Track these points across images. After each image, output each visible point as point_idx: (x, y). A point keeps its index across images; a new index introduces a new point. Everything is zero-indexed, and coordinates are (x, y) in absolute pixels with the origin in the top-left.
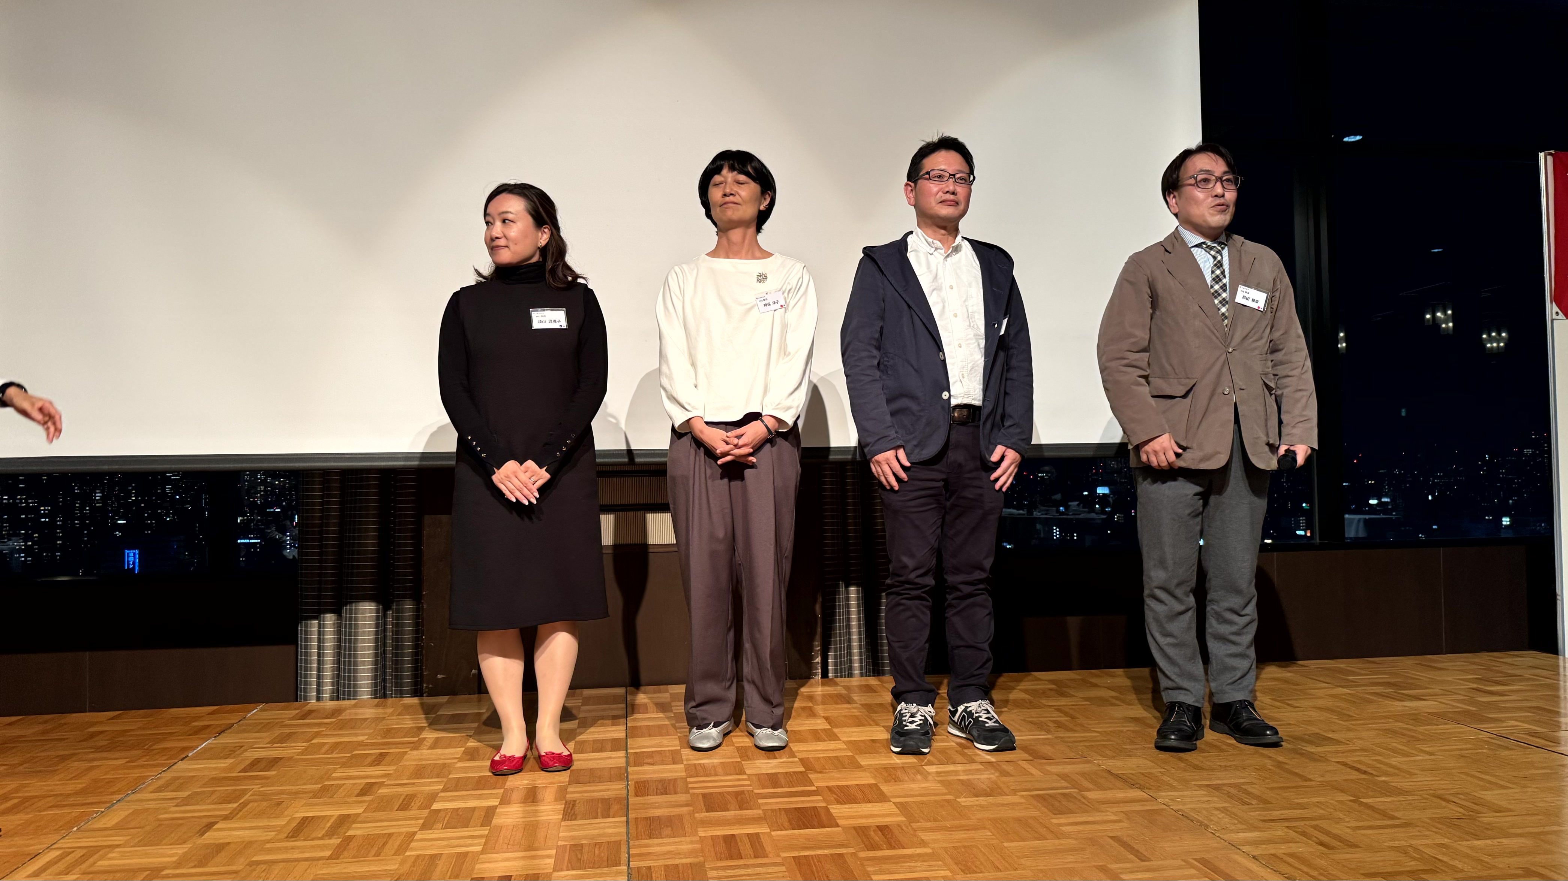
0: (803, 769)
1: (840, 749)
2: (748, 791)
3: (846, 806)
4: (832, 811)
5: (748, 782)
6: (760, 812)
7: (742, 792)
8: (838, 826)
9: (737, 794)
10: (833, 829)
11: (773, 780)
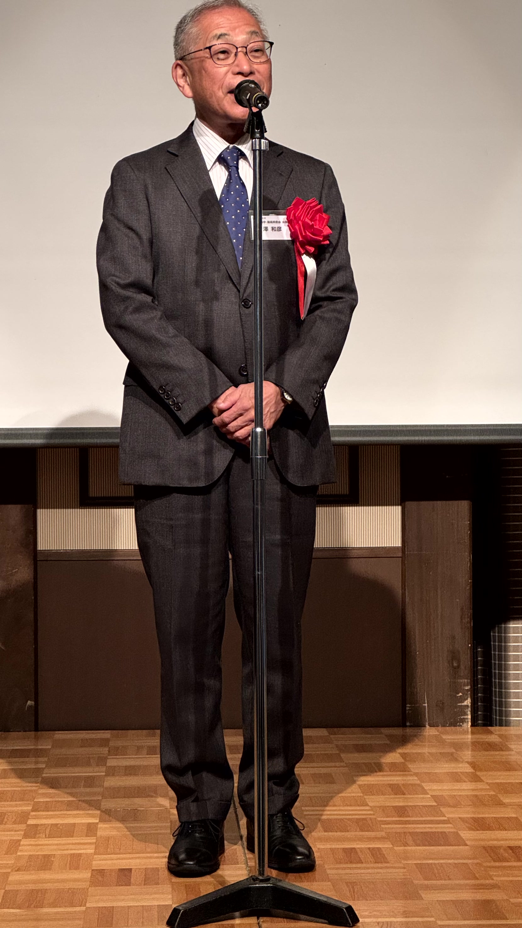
0: (435, 804)
1: (481, 790)
2: (371, 819)
3: (478, 832)
4: (462, 835)
5: (372, 813)
6: (383, 834)
7: (365, 819)
8: (466, 845)
9: (358, 821)
10: (461, 847)
11: (401, 811)
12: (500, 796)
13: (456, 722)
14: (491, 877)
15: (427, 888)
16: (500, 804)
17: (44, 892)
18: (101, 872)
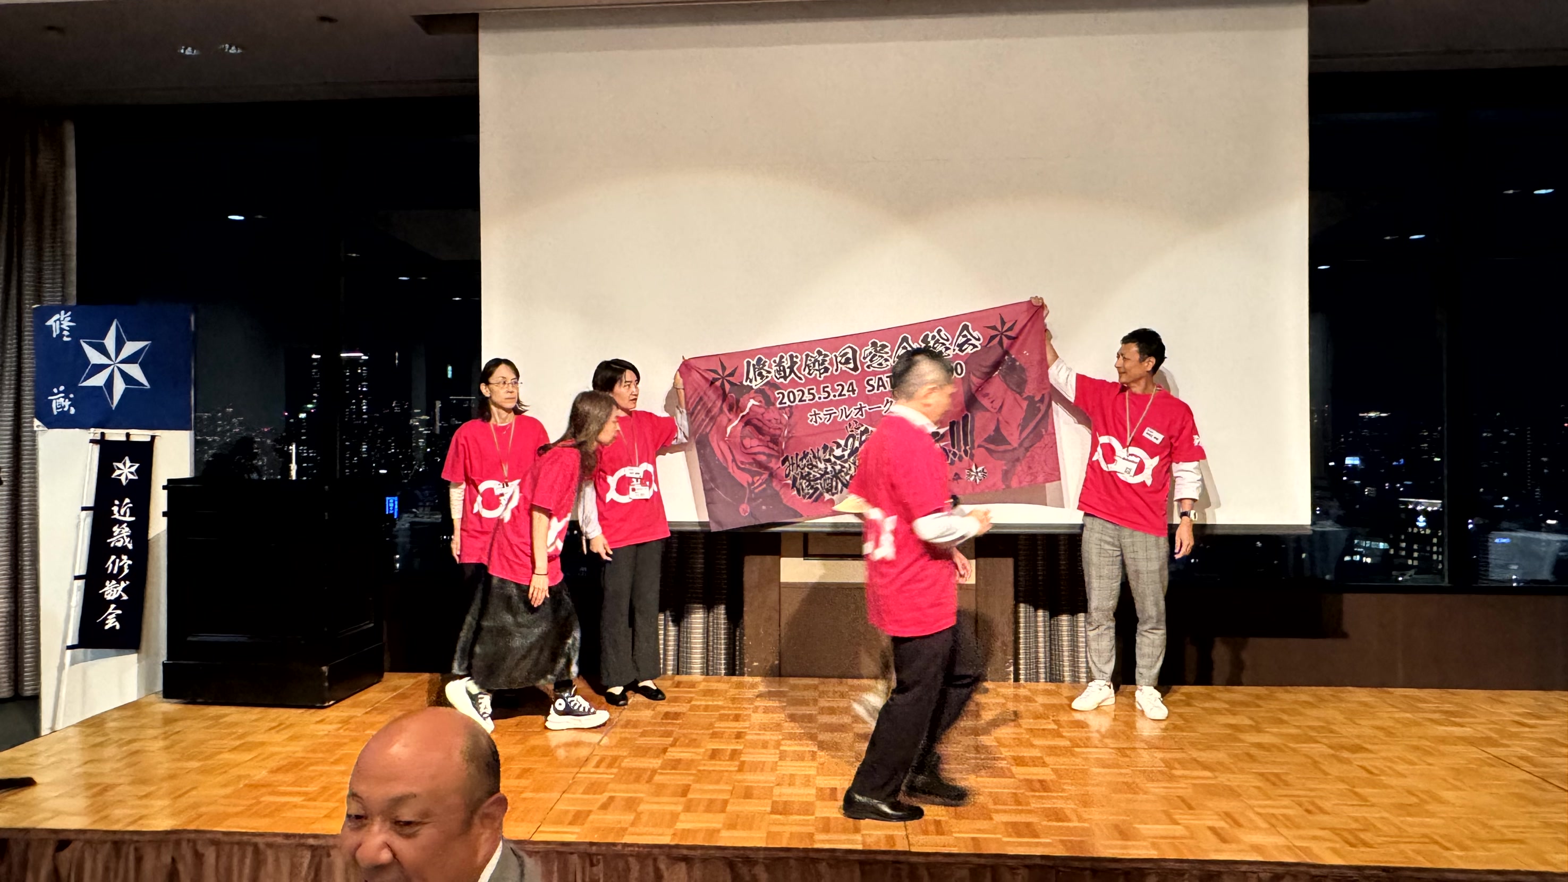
12: (1032, 739)
13: (1005, 679)
14: (1028, 804)
15: (997, 811)
16: (1032, 746)
17: (793, 802)
18: (820, 790)
